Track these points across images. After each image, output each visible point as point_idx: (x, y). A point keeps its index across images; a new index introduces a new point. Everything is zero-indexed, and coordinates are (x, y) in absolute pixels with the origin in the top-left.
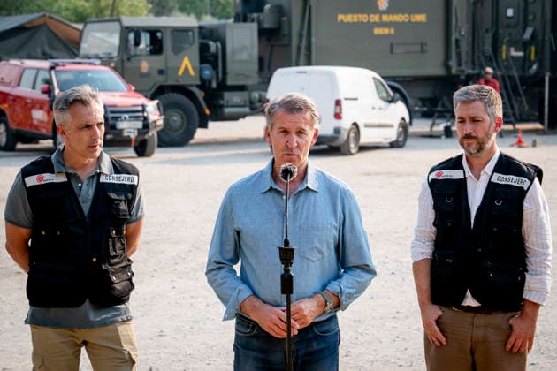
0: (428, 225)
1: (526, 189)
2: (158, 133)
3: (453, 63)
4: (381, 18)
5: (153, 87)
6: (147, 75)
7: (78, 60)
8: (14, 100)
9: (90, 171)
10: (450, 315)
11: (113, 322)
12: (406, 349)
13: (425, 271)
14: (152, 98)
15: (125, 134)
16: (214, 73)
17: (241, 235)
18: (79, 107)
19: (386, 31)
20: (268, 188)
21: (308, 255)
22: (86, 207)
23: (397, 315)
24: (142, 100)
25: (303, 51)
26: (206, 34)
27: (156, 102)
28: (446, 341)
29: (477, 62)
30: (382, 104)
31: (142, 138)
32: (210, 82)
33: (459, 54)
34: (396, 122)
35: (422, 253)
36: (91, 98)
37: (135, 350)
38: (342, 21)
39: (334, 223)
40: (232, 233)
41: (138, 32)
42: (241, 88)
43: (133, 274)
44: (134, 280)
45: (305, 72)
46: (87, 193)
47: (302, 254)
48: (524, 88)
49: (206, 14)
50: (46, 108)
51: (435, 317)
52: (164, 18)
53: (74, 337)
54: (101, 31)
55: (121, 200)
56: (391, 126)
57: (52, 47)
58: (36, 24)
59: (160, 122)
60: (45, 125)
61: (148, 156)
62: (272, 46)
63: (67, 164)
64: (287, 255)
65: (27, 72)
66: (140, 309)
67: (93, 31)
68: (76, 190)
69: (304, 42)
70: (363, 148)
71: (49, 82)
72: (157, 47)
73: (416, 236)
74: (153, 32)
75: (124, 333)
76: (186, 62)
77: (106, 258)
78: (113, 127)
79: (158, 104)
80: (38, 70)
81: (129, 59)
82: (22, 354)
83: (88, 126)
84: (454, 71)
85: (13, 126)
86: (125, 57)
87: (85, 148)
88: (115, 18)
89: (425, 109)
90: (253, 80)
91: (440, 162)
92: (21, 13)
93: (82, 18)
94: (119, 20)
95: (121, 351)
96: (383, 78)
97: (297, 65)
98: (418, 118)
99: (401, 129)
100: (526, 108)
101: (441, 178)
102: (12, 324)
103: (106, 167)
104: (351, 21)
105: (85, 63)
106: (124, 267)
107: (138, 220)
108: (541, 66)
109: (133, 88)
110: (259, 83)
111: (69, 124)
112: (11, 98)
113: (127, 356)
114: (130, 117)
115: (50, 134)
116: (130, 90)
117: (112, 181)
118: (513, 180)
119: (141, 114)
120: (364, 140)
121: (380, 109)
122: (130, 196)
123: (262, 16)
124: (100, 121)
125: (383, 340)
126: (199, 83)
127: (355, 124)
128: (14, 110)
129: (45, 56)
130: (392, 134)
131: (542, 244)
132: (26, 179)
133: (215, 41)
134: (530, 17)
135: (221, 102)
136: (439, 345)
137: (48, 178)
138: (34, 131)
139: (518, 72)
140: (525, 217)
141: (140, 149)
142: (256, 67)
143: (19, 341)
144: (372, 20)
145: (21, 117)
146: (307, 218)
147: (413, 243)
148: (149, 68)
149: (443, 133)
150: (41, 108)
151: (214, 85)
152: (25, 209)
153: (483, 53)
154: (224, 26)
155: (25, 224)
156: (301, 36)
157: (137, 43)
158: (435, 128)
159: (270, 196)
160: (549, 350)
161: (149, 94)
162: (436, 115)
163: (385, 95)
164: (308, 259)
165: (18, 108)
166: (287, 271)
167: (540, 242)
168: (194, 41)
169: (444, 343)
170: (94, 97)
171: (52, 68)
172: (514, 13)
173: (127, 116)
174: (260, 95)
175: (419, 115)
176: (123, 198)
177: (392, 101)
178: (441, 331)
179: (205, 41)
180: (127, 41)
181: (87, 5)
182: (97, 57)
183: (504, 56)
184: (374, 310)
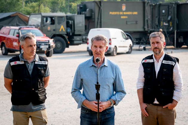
0: (142, 77)
1: (174, 65)
2: (53, 49)
3: (146, 27)
4: (123, 13)
5: (51, 35)
6: (50, 31)
7: (28, 26)
8: (7, 39)
9: (32, 60)
10: (150, 106)
11: (40, 110)
12: (134, 118)
13: (141, 92)
14: (51, 38)
15: (43, 50)
16: (71, 31)
17: (83, 80)
18: (28, 39)
19: (125, 17)
20: (92, 65)
21: (105, 87)
22: (30, 72)
23: (131, 107)
24: (48, 39)
25: (99, 23)
26: (68, 18)
27: (53, 39)
28: (149, 115)
29: (153, 27)
30: (124, 40)
31: (48, 51)
32: (70, 33)
33: (148, 24)
34: (128, 46)
35: (140, 86)
36: (32, 37)
37: (47, 119)
38: (111, 14)
39: (113, 77)
40: (80, 80)
41: (47, 18)
42: (80, 35)
43: (46, 94)
44: (46, 96)
45: (99, 30)
46: (31, 67)
47: (103, 87)
48: (168, 35)
49: (68, 12)
50: (18, 41)
51: (145, 107)
52: (55, 13)
53: (27, 115)
54: (35, 17)
55: (42, 70)
56: (127, 47)
57: (19, 23)
58: (14, 15)
59: (54, 46)
60: (17, 47)
61: (50, 56)
62: (89, 22)
63: (24, 58)
64: (98, 87)
65: (11, 30)
66: (48, 105)
67: (33, 17)
68: (27, 66)
69: (99, 21)
70: (118, 54)
71: (19, 33)
72: (53, 22)
73: (138, 81)
74: (51, 18)
75: (43, 113)
76: (62, 27)
77: (37, 88)
78: (39, 47)
79: (53, 40)
80: (15, 29)
81: (44, 26)
82: (9, 120)
83: (31, 46)
84: (146, 30)
85: (7, 47)
86: (43, 25)
87: (30, 53)
88: (40, 13)
89: (137, 41)
90: (83, 32)
91: (145, 57)
92: (10, 12)
93: (29, 14)
94: (41, 14)
95: (42, 119)
96: (124, 32)
97: (97, 28)
98: (135, 44)
99: (130, 48)
100: (169, 41)
101: (146, 62)
102: (6, 110)
103: (37, 59)
104: (114, 14)
105: (30, 27)
106: (43, 91)
107: (48, 76)
108: (173, 28)
109: (45, 35)
110: (85, 34)
111: (25, 45)
112: (6, 38)
113: (44, 121)
114: (44, 44)
115: (19, 50)
116: (44, 36)
117: (39, 63)
118: (170, 63)
119: (48, 43)
120: (118, 51)
121: (123, 41)
122: (45, 68)
123: (86, 12)
124: (35, 44)
125: (127, 115)
126: (66, 33)
127: (116, 46)
128: (7, 42)
129: (17, 25)
130: (127, 49)
131: (180, 83)
132: (11, 63)
133: (71, 20)
134: (170, 13)
135: (73, 39)
136: (146, 116)
137: (18, 63)
138: (14, 49)
139: (166, 30)
140: (174, 74)
141: (47, 55)
142: (84, 28)
143: (9, 116)
144: (120, 14)
145: (10, 44)
146: (104, 75)
147: (137, 83)
148: (50, 29)
149: (143, 49)
150: (16, 42)
151: (71, 34)
152: (10, 73)
153: (155, 24)
154: (74, 16)
155: (10, 77)
156: (98, 19)
157: (47, 21)
158: (140, 48)
159: (93, 68)
160: (180, 118)
161: (50, 37)
162: (141, 43)
163: (125, 37)
164: (105, 88)
165: (9, 42)
166: (98, 92)
167: (179, 82)
168: (64, 20)
169: (148, 116)
170: (33, 36)
171: (19, 29)
172: (165, 12)
173: (43, 44)
174: (85, 37)
175: (135, 43)
176: (43, 69)
177: (127, 39)
178: (147, 112)
179: (68, 20)
180: (44, 20)
181: (30, 9)
182: (34, 25)
183: (162, 25)
184: (123, 105)
